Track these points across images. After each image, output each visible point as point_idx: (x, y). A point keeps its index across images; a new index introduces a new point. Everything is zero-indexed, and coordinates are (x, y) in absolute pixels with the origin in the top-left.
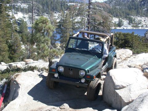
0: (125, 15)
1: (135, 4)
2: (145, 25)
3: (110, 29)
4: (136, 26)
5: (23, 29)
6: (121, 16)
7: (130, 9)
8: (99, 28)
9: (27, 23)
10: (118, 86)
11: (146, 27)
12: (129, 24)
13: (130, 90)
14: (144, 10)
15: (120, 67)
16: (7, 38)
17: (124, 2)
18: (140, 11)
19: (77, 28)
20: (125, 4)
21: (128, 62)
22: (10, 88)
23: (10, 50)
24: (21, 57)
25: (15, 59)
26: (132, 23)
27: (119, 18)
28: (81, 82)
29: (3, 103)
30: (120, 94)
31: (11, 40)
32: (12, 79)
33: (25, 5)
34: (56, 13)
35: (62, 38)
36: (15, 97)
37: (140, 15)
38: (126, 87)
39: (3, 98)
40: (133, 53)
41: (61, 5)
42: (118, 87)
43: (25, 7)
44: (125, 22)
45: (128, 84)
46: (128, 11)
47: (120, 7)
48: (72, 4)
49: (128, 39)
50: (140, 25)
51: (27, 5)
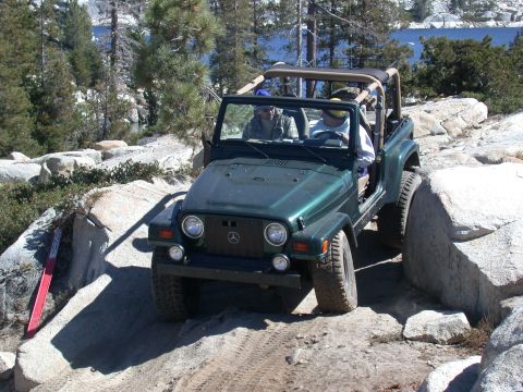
2: (508, 11)
3: (387, 28)
4: (478, 18)
5: (74, 34)
8: (348, 25)
9: (89, 11)
10: (465, 228)
11: (512, 19)
12: (452, 9)
13: (508, 242)
15: (447, 162)
16: (26, 65)
19: (270, 26)
21: (475, 145)
22: (74, 243)
23: (35, 111)
24: (77, 134)
25: (56, 140)
26: (461, 6)
28: (275, 271)
29: (49, 296)
30: (472, 258)
31: (37, 72)
32: (81, 210)
35: (217, 66)
36: (93, 272)
38: (492, 232)
39: (49, 278)
40: (489, 112)
42: (465, 233)
45: (499, 223)
49: (470, 61)
50: (489, 14)
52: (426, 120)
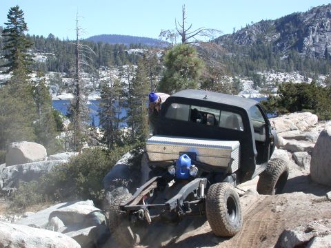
0: (245, 69)
1: (263, 47)
4: (269, 92)
6: (236, 71)
7: (254, 57)
12: (254, 87)
14: (282, 59)
17: (241, 44)
18: (275, 62)
20: (243, 48)
26: (259, 85)
27: (233, 77)
33: (41, 57)
34: (104, 70)
35: (131, 116)
37: (274, 69)
40: (319, 119)
41: (115, 54)
43: (41, 61)
44: (246, 84)
46: (250, 62)
47: (235, 55)
48: (137, 50)
49: (305, 93)
50: (275, 90)
51: (45, 55)
52: (288, 123)
